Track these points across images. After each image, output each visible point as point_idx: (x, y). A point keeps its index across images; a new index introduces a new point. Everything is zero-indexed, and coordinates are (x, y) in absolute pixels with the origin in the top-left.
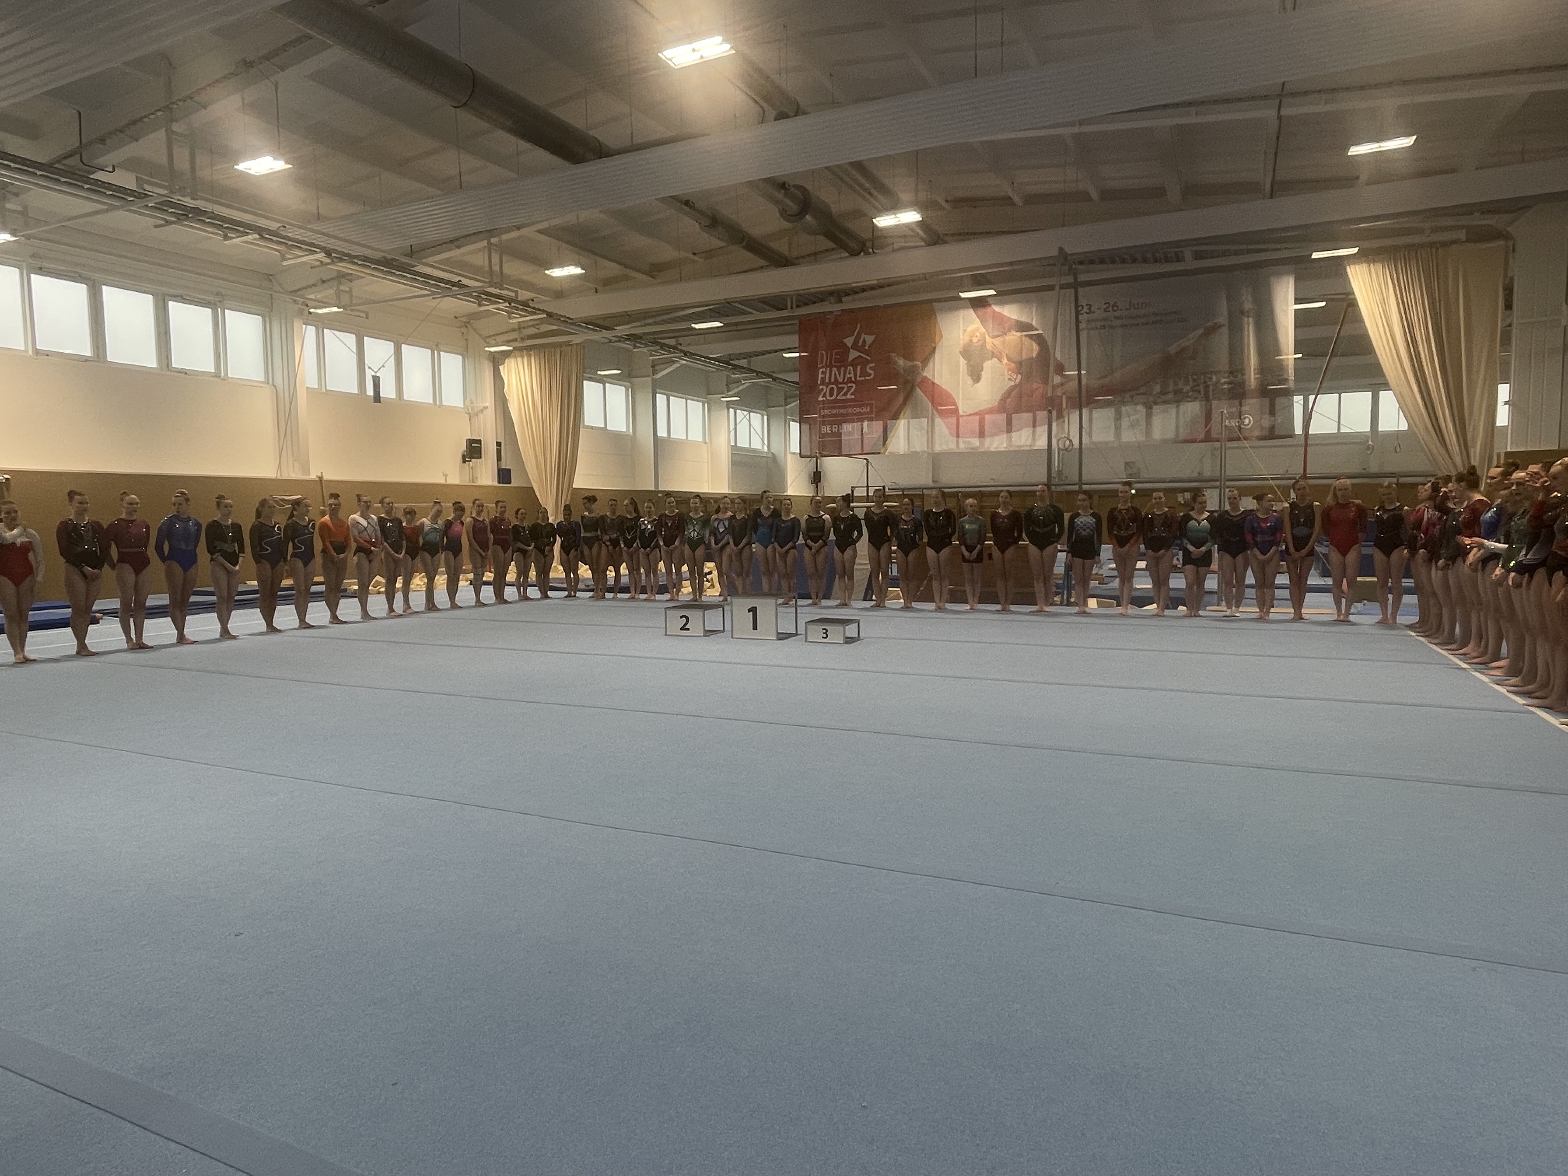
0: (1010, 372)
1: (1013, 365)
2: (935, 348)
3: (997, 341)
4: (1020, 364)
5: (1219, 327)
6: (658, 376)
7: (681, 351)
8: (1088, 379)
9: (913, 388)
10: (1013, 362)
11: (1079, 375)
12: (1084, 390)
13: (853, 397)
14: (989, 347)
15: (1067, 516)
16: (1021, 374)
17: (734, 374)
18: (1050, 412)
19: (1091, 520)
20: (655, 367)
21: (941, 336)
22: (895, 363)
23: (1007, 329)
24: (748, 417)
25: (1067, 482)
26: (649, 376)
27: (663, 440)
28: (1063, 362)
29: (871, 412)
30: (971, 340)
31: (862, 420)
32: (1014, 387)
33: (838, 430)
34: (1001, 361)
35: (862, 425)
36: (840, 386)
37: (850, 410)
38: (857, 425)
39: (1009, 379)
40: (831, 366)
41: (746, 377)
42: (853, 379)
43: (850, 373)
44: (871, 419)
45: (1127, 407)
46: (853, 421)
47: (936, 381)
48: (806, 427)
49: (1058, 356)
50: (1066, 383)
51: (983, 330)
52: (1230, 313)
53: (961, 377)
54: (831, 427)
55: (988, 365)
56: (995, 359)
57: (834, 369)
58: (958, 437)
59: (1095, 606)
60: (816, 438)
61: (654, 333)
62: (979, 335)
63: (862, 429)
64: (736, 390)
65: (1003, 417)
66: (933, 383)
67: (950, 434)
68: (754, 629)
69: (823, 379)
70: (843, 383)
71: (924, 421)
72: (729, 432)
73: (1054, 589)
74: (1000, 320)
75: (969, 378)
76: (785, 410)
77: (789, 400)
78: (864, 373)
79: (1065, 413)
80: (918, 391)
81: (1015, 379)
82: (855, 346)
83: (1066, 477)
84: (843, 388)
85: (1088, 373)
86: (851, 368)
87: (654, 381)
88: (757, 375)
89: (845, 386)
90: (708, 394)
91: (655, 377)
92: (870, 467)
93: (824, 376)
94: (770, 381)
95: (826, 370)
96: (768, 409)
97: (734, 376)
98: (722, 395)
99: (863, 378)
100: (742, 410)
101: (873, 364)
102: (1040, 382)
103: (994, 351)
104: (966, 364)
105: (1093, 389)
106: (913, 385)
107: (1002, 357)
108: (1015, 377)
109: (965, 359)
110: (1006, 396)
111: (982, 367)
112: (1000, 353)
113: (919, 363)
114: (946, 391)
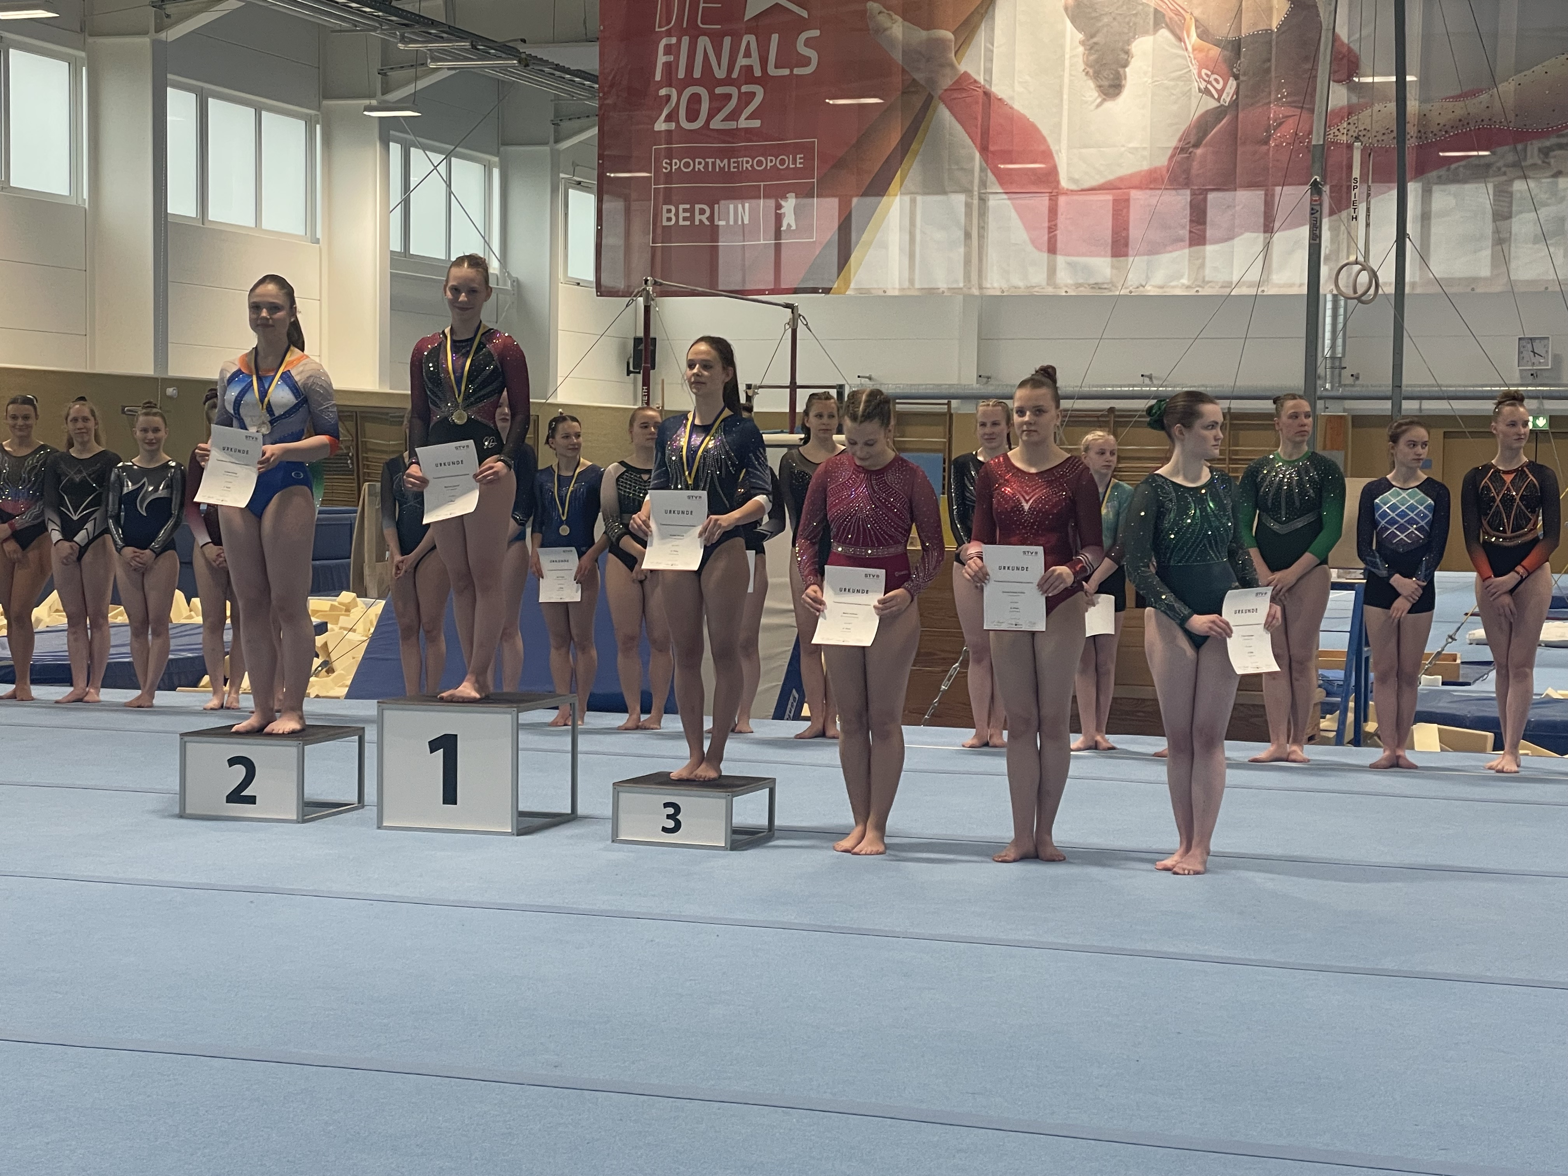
0: (1204, 71)
1: (1215, 51)
4: (1235, 47)
6: (173, 34)
8: (1423, 101)
9: (928, 104)
10: (1217, 44)
11: (1401, 83)
12: (1411, 130)
13: (756, 123)
15: (1354, 487)
16: (1236, 77)
17: (403, 39)
18: (1316, 188)
19: (1423, 503)
20: (164, 9)
22: (881, 30)
24: (442, 168)
25: (1357, 391)
26: (145, 33)
27: (183, 225)
28: (1355, 47)
29: (807, 171)
31: (778, 194)
32: (1219, 113)
33: (711, 218)
34: (1180, 39)
35: (779, 207)
36: (719, 90)
37: (746, 163)
38: (764, 205)
39: (1207, 92)
40: (694, 33)
41: (439, 50)
42: (758, 73)
43: (747, 54)
44: (805, 192)
45: (1532, 184)
46: (752, 194)
47: (998, 89)
48: (613, 206)
49: (1342, 32)
50: (1361, 108)
53: (1066, 80)
54: (692, 211)
55: (1146, 51)
56: (1164, 33)
57: (704, 42)
58: (1052, 249)
59: (1434, 745)
60: (642, 240)
63: (779, 218)
64: (409, 90)
65: (1180, 200)
66: (987, 94)
67: (1033, 242)
68: (445, 802)
69: (669, 68)
70: (728, 81)
71: (959, 200)
72: (387, 212)
73: (1319, 695)
75: (1091, 84)
76: (555, 156)
77: (566, 125)
78: (788, 57)
79: (1358, 193)
80: (944, 114)
81: (1220, 92)
83: (1355, 377)
84: (729, 97)
85: (1424, 82)
86: (752, 38)
87: (159, 48)
88: (474, 47)
89: (734, 91)
90: (326, 97)
91: (163, 36)
92: (801, 328)
93: (671, 58)
94: (513, 67)
95: (679, 41)
96: (502, 149)
97: (401, 46)
98: (367, 102)
99: (786, 72)
100: (425, 148)
101: (816, 33)
102: (1289, 104)
103: (1163, 8)
104: (1082, 43)
105: (1435, 129)
106: (930, 98)
107: (1183, 25)
108: (1219, 87)
109: (1079, 28)
110: (1193, 140)
111: (1127, 52)
112: (1178, 14)
113: (950, 35)
114: (1023, 118)
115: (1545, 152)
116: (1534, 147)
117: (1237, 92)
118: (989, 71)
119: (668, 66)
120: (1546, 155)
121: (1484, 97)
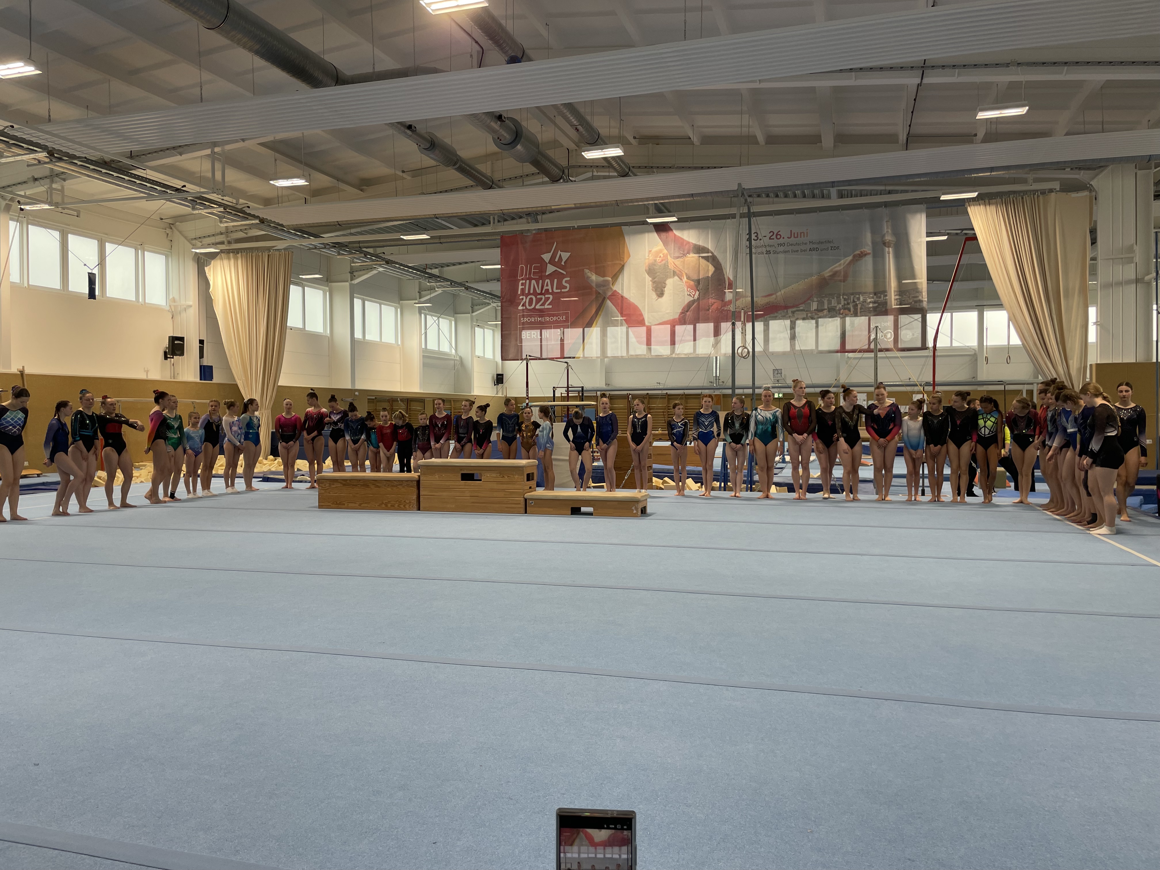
0: (689, 289)
1: (692, 283)
2: (623, 266)
3: (678, 262)
5: (866, 255)
6: (356, 281)
7: (383, 259)
9: (604, 300)
10: (693, 280)
13: (551, 307)
14: (671, 266)
16: (699, 291)
17: (429, 282)
18: (733, 323)
20: (353, 274)
21: (630, 256)
22: (589, 278)
23: (686, 252)
24: (437, 322)
25: (723, 386)
26: (347, 281)
27: (359, 342)
29: (567, 320)
30: (655, 261)
32: (693, 302)
34: (681, 279)
36: (538, 297)
37: (547, 319)
38: (554, 332)
39: (690, 295)
40: (530, 279)
41: (439, 285)
42: (550, 291)
43: (547, 285)
44: (571, 327)
46: (554, 328)
47: (626, 295)
51: (665, 251)
52: (874, 243)
54: (531, 334)
55: (671, 283)
56: (676, 278)
57: (533, 282)
58: (647, 344)
61: (359, 242)
62: (662, 256)
63: (563, 335)
64: (428, 297)
66: (622, 297)
67: (638, 342)
69: (523, 290)
70: (541, 294)
72: (421, 335)
74: (680, 243)
75: (654, 293)
76: (472, 317)
77: (475, 307)
78: (560, 286)
80: (609, 303)
81: (694, 295)
82: (552, 261)
84: (541, 299)
86: (548, 281)
87: (351, 285)
88: (451, 284)
89: (543, 297)
90: (401, 300)
91: (353, 282)
92: (570, 369)
93: (523, 287)
94: (462, 290)
95: (526, 282)
96: (455, 315)
97: (428, 284)
98: (415, 301)
99: (559, 291)
100: (432, 315)
101: (569, 279)
102: (715, 299)
103: (675, 270)
104: (651, 281)
105: (760, 306)
106: (604, 298)
107: (682, 275)
108: (694, 293)
109: (650, 277)
110: (686, 310)
111: (665, 284)
112: (680, 272)
113: (610, 279)
114: (633, 304)
115: (793, 312)
116: (790, 311)
117: (699, 295)
118: (622, 290)
119: (522, 289)
120: (794, 313)
121: (774, 296)
